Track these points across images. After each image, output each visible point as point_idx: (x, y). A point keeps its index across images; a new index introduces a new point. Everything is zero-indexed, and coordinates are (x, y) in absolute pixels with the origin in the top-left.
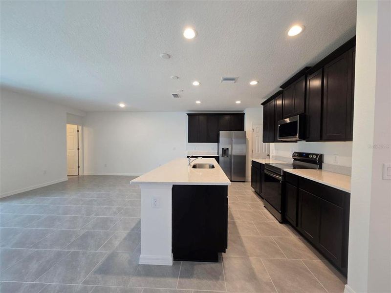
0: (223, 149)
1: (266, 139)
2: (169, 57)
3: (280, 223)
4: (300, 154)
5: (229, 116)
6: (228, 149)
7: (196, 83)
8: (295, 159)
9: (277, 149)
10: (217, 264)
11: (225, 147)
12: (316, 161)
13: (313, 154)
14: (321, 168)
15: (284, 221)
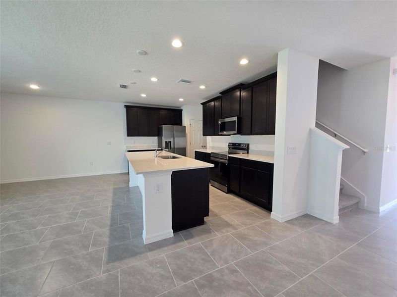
0: (166, 142)
1: (206, 133)
2: (146, 54)
3: (226, 193)
4: (234, 144)
5: (165, 111)
6: (170, 142)
7: (154, 79)
8: (229, 148)
9: (213, 141)
10: (204, 226)
11: (168, 140)
12: (246, 148)
13: (243, 144)
14: (248, 153)
15: (229, 191)
